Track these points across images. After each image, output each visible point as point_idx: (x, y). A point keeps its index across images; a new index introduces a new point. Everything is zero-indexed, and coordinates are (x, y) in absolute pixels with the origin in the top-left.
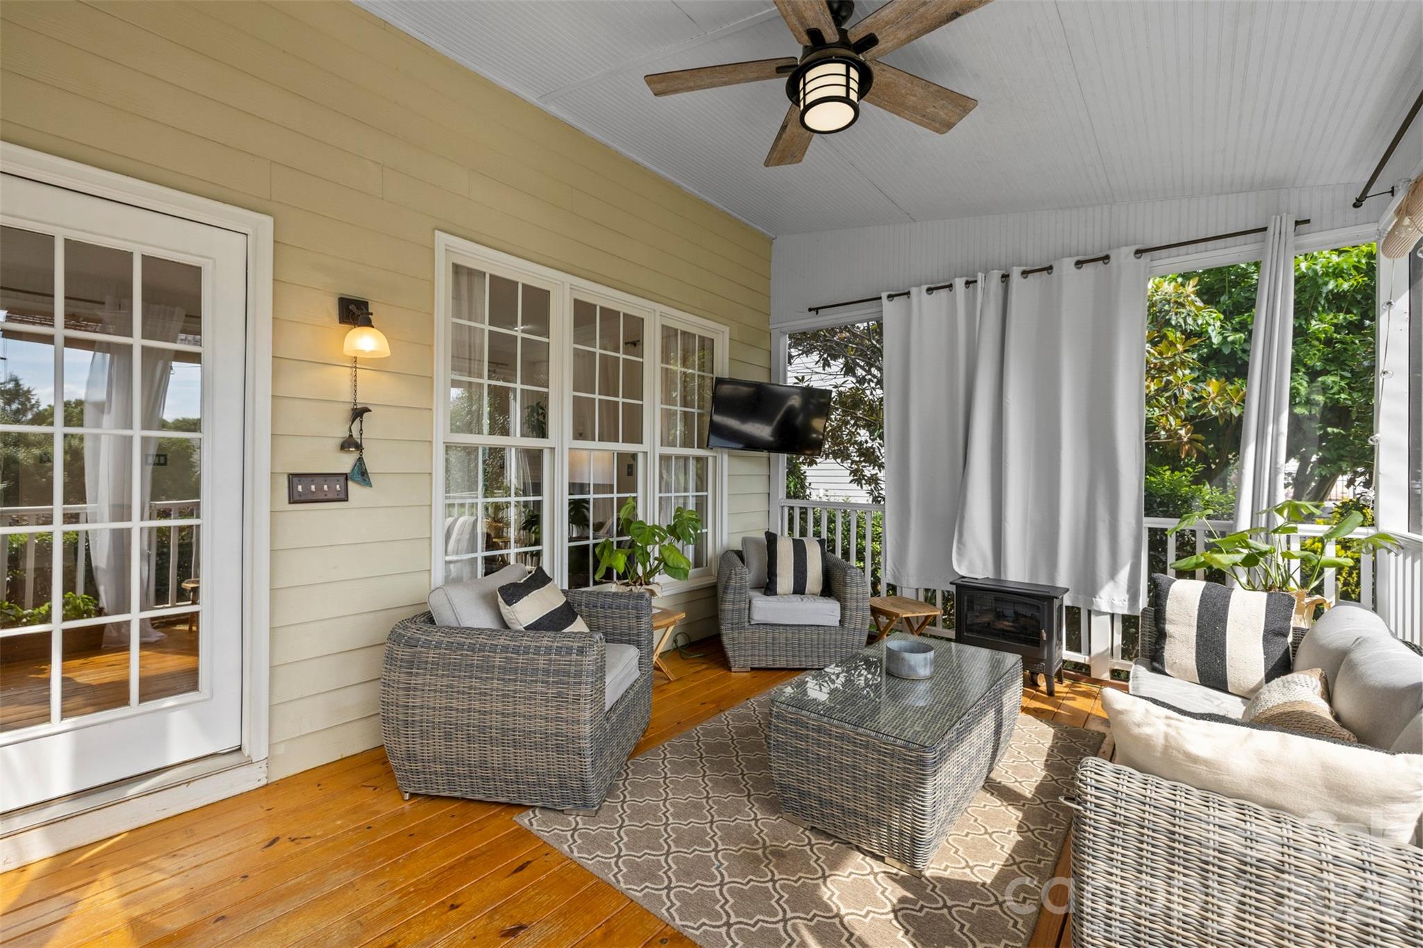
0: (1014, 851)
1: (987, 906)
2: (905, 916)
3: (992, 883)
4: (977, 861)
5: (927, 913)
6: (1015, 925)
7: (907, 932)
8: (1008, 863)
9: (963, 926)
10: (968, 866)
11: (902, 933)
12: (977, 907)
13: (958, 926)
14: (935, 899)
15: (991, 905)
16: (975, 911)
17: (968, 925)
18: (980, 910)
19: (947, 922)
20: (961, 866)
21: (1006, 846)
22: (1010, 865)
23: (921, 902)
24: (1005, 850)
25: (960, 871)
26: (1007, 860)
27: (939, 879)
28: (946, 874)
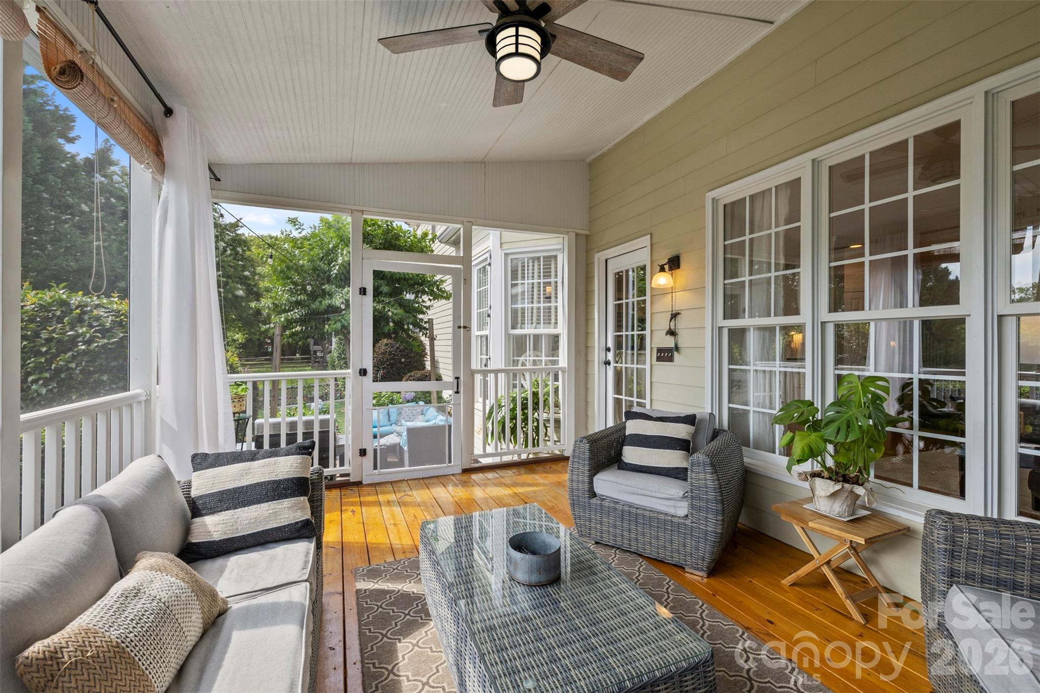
0: (399, 682)
1: (389, 630)
2: (421, 598)
3: (396, 645)
4: (415, 653)
5: (413, 605)
6: (370, 630)
7: (413, 593)
8: (396, 667)
9: (393, 612)
10: (417, 645)
11: (415, 592)
12: (394, 626)
13: (396, 611)
14: (416, 613)
15: (388, 632)
16: (393, 622)
17: (392, 614)
18: (391, 625)
19: (402, 609)
20: (421, 641)
21: (406, 683)
22: (393, 667)
23: (420, 607)
24: (405, 678)
25: (418, 638)
26: (398, 670)
27: (424, 625)
28: (423, 630)
